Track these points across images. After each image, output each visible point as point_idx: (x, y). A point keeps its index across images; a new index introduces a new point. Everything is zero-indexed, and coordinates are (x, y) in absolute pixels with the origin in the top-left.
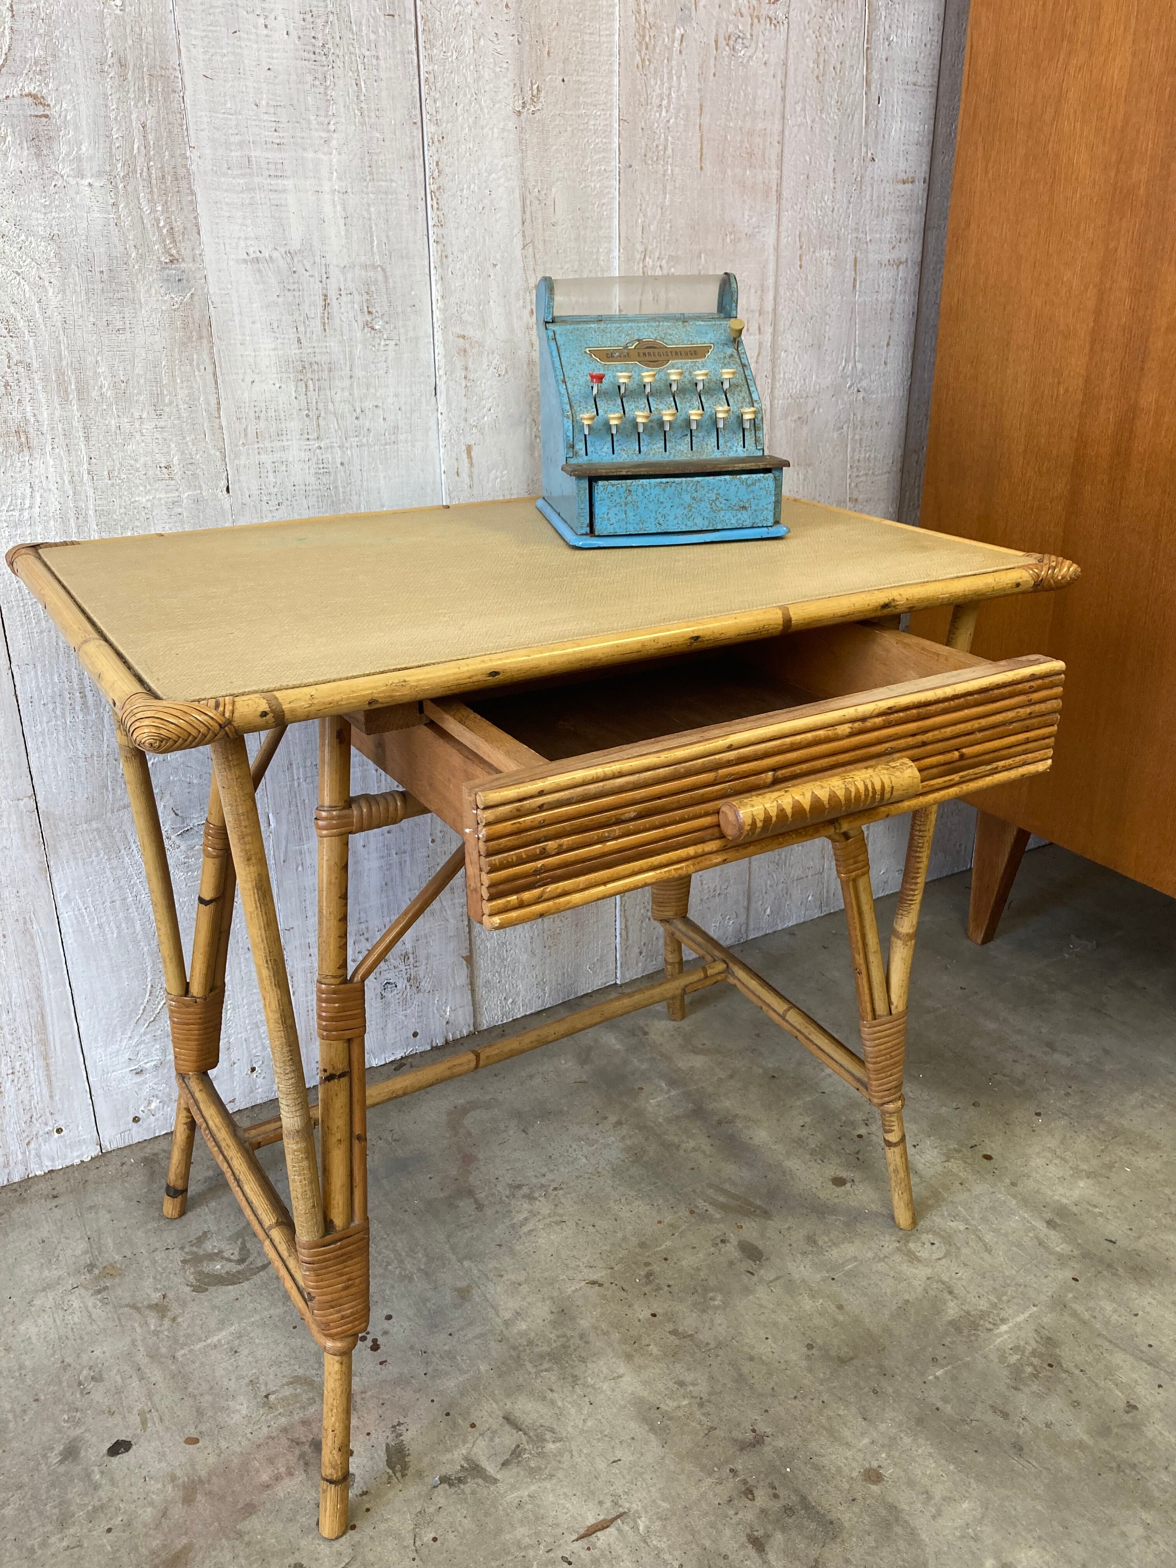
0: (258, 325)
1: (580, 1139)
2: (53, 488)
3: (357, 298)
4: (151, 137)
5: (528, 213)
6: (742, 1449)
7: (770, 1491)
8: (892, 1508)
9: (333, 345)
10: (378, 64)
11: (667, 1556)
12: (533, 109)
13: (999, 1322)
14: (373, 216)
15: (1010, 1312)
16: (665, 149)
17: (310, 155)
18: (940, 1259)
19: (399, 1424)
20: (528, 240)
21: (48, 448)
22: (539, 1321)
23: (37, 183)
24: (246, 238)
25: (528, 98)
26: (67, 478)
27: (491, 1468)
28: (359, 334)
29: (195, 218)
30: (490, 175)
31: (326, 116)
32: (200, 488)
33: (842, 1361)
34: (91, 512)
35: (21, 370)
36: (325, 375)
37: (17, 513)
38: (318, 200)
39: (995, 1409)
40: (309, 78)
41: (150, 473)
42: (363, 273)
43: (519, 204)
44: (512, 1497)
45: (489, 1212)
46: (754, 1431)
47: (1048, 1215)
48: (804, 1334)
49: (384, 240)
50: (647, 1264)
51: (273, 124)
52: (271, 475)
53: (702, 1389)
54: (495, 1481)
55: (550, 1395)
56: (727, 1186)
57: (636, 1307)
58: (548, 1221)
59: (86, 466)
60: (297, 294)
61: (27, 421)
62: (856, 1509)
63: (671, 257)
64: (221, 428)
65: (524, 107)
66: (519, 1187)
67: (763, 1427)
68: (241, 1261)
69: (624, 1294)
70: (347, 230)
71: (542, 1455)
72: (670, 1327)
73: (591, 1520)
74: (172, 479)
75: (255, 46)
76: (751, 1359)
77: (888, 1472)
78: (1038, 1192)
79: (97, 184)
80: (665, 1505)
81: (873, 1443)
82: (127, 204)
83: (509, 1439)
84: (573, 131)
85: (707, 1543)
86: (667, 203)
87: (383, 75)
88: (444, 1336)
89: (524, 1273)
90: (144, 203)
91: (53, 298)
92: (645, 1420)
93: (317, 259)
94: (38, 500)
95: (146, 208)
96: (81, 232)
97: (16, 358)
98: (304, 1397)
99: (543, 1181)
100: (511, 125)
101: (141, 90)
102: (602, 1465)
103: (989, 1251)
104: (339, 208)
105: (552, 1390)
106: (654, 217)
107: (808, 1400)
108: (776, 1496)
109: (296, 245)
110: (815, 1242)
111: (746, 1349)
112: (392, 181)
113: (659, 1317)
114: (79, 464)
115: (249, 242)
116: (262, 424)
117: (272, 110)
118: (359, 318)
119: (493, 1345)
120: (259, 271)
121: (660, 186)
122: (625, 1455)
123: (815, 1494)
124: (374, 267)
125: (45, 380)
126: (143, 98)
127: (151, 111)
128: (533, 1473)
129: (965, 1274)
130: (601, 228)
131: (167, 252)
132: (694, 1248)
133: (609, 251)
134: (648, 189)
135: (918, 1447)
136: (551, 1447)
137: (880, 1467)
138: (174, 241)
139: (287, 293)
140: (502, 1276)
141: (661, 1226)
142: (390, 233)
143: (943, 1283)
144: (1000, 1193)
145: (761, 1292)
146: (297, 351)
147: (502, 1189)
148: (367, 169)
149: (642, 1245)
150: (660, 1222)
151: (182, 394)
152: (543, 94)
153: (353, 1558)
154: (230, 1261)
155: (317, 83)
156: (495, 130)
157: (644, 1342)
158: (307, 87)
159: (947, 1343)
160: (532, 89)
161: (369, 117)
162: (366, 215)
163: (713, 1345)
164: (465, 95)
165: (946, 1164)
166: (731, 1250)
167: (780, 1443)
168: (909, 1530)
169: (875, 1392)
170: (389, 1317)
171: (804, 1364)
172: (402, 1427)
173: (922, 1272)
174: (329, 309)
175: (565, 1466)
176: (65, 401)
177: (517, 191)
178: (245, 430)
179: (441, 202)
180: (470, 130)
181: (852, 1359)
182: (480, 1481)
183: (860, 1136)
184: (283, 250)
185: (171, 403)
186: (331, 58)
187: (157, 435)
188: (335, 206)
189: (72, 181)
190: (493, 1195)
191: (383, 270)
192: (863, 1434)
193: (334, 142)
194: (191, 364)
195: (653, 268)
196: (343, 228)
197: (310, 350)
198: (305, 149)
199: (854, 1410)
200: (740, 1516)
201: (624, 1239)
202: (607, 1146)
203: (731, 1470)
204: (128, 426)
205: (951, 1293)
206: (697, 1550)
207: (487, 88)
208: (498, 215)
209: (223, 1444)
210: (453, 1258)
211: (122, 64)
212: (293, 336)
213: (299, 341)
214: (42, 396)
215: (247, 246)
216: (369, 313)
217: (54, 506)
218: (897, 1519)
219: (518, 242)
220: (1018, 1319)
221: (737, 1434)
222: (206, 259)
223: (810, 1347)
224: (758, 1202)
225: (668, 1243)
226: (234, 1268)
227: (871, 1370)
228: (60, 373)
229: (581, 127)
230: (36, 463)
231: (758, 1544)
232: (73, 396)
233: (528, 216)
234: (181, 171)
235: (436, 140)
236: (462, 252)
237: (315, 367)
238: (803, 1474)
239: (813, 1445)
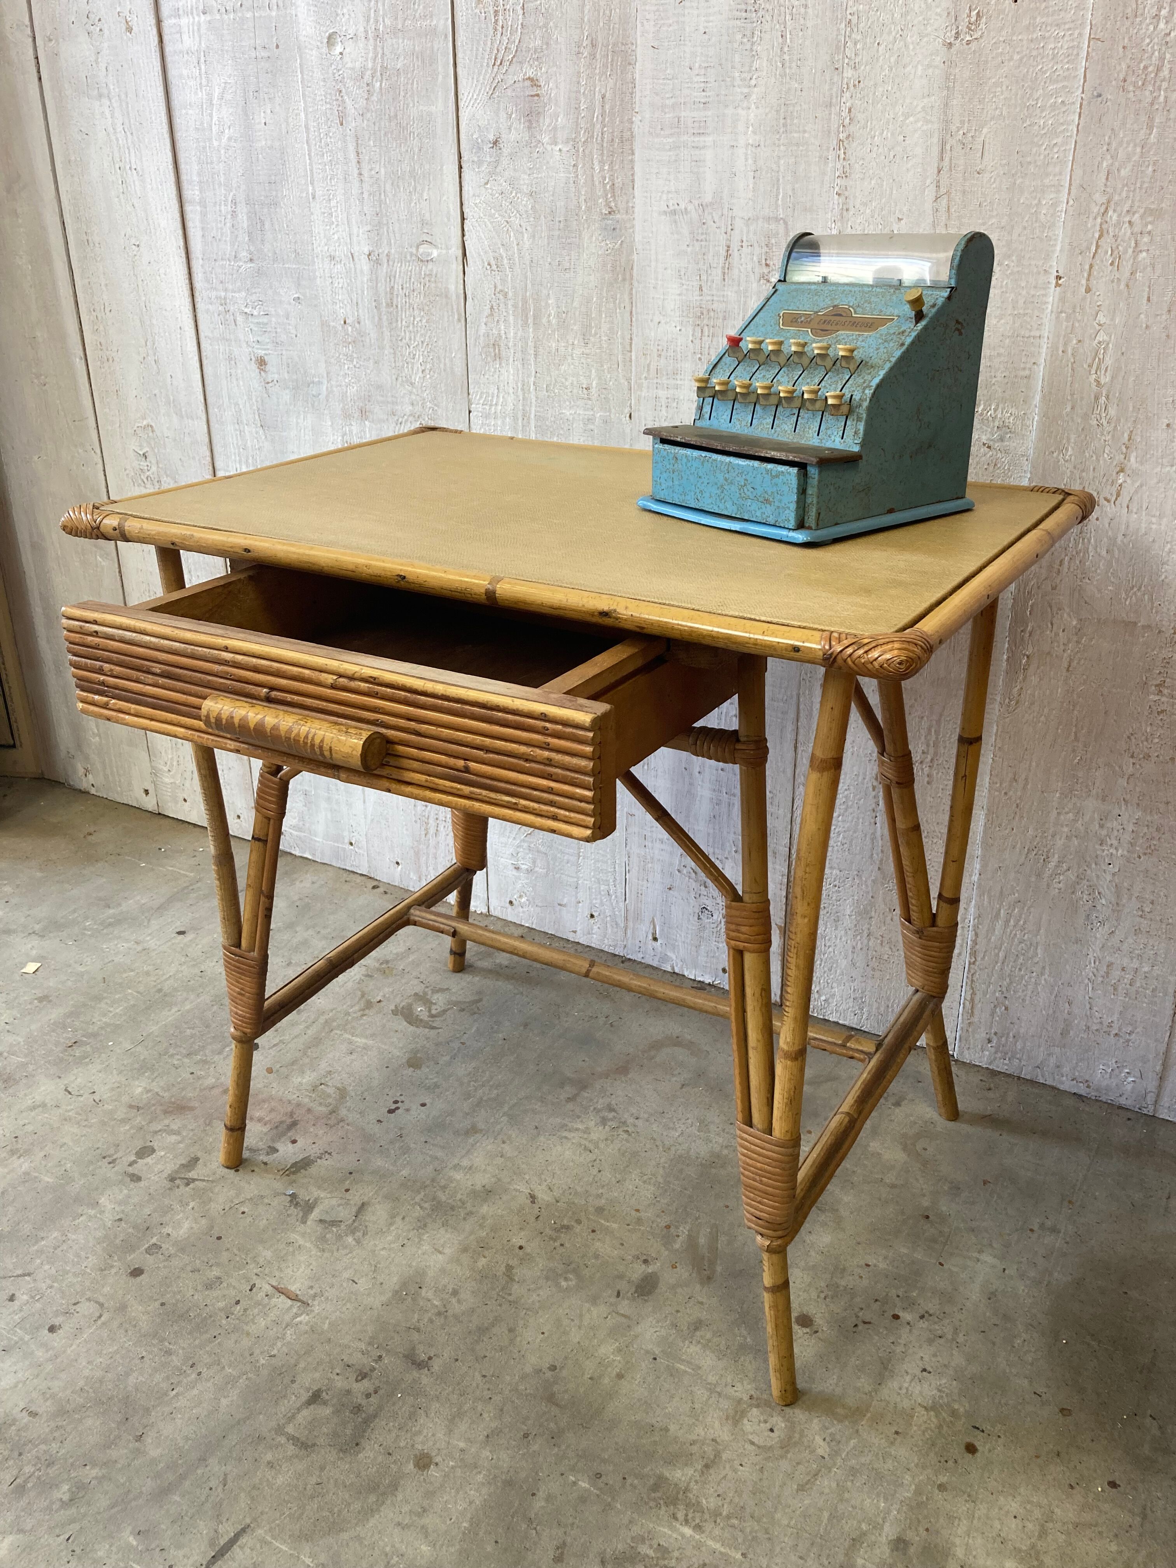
0: (669, 271)
1: (702, 1122)
2: (511, 391)
3: (757, 250)
4: (607, 107)
5: (947, 159)
6: (406, 1357)
7: (371, 1390)
8: (394, 1487)
9: (731, 294)
10: (806, 13)
11: (279, 1344)
12: (968, 38)
13: (693, 1524)
14: (782, 169)
15: (717, 1532)
16: (1159, 69)
17: (730, 111)
18: (752, 1443)
19: (330, 1154)
20: (943, 190)
21: (511, 360)
22: (470, 1183)
23: (526, 151)
24: (669, 192)
25: (963, 27)
26: (520, 385)
27: (315, 1215)
28: (755, 285)
29: (633, 175)
30: (906, 119)
31: (749, 71)
32: (610, 411)
33: (551, 1399)
34: (532, 416)
35: (501, 297)
36: (719, 322)
37: (487, 407)
38: (733, 154)
39: (561, 1547)
40: (739, 37)
41: (575, 391)
42: (766, 226)
43: (935, 151)
44: (294, 1236)
45: (570, 1106)
46: (430, 1358)
47: (915, 1537)
48: (566, 1358)
49: (790, 193)
50: (579, 1222)
51: (702, 85)
52: (664, 409)
53: (456, 1307)
54: (304, 1222)
55: (398, 1220)
56: (723, 1239)
57: (523, 1233)
58: (583, 1142)
59: (533, 379)
60: (703, 243)
61: (500, 335)
62: (380, 1459)
63: (1149, 211)
64: (631, 361)
65: (956, 38)
66: (611, 1110)
67: (436, 1365)
68: (433, 1016)
69: (533, 1219)
70: (755, 183)
71: (339, 1237)
72: (514, 1262)
73: (294, 1288)
74: (589, 399)
75: (696, 12)
76: (511, 1330)
77: (433, 1472)
78: (951, 1518)
79: (565, 149)
80: (326, 1326)
81: (462, 1450)
82: (584, 165)
83: (345, 1214)
84: (1021, 59)
85: (302, 1365)
86: (1153, 139)
87: (809, 24)
88: (423, 1139)
89: (516, 1153)
90: (596, 163)
91: (527, 242)
92: (404, 1285)
93: (725, 211)
94: (501, 400)
95: (597, 168)
96: (551, 189)
97: (499, 287)
98: (330, 1100)
99: (631, 1120)
100: (938, 60)
101: (605, 66)
102: (346, 1275)
103: (801, 1488)
104: (750, 161)
105: (403, 1218)
106: (1129, 159)
107: (487, 1386)
108: (368, 1396)
109: (708, 198)
110: (696, 1329)
111: (521, 1323)
112: (805, 131)
113: (521, 1252)
114: (529, 376)
115: (670, 195)
116: (663, 361)
117: (703, 72)
118: (756, 270)
119: (430, 1169)
120: (675, 222)
121: (1144, 118)
122: (363, 1284)
123: (384, 1423)
124: (777, 220)
125: (515, 306)
126: (605, 73)
127: (611, 83)
128: (323, 1239)
129: (745, 1472)
130: (1047, 175)
131: (608, 205)
132: (622, 1244)
133: (1055, 205)
134: (1124, 124)
135: (477, 1490)
136: (350, 1239)
137: (437, 1464)
138: (614, 196)
139: (697, 244)
140: (504, 1142)
141: (634, 1213)
142: (797, 186)
143: (718, 1455)
144: (913, 1478)
145: (598, 1312)
146: (699, 298)
147: (601, 1103)
148: (782, 121)
149: (600, 1210)
150: (638, 1210)
151: (605, 327)
152: (984, 20)
153: (212, 1182)
154: (430, 1011)
155: (745, 40)
156: (920, 67)
157: (486, 1253)
158: (736, 45)
159: (629, 1481)
160: (969, 16)
161: (790, 68)
162: (774, 166)
163: (511, 1298)
164: (890, 33)
165: (919, 1409)
166: (638, 1271)
167: (425, 1380)
168: (375, 1507)
169: (526, 1436)
170: (423, 1105)
171: (528, 1369)
172: (327, 1156)
173: (723, 1433)
174: (730, 259)
175: (335, 1253)
176: (525, 324)
177: (936, 135)
178: (649, 365)
179: (849, 153)
180: (891, 69)
181: (557, 1405)
182: (301, 1214)
183: (896, 1317)
184: (696, 203)
185: (596, 334)
186: (760, 14)
187: (583, 360)
188: (746, 160)
189: (549, 148)
190: (591, 1100)
191: (786, 223)
192: (469, 1440)
193: (754, 97)
194: (614, 303)
195: (1119, 224)
196: (751, 180)
197: (709, 298)
198: (727, 106)
199: (493, 1425)
200: (336, 1378)
201: (600, 1196)
202: (708, 1140)
203: (380, 1357)
204: (563, 349)
205: (707, 1466)
206: (293, 1361)
207: (915, 22)
208: (910, 164)
209: (274, 1085)
210: (506, 1109)
211: (594, 45)
212: (696, 284)
213: (701, 289)
214: (511, 319)
215: (668, 200)
216: (767, 265)
217: (510, 406)
218: (384, 1494)
219: (930, 193)
220: (710, 1543)
221: (420, 1348)
222: (636, 210)
223: (553, 1368)
224: (719, 1269)
225: (615, 1226)
226: (424, 1016)
227: (552, 1425)
228: (525, 301)
229: (1034, 53)
230: (503, 371)
231: (315, 1398)
232: (530, 321)
233: (946, 163)
234: (627, 134)
235: (851, 85)
236: (865, 204)
237: (712, 314)
238: (400, 1408)
239: (435, 1405)
